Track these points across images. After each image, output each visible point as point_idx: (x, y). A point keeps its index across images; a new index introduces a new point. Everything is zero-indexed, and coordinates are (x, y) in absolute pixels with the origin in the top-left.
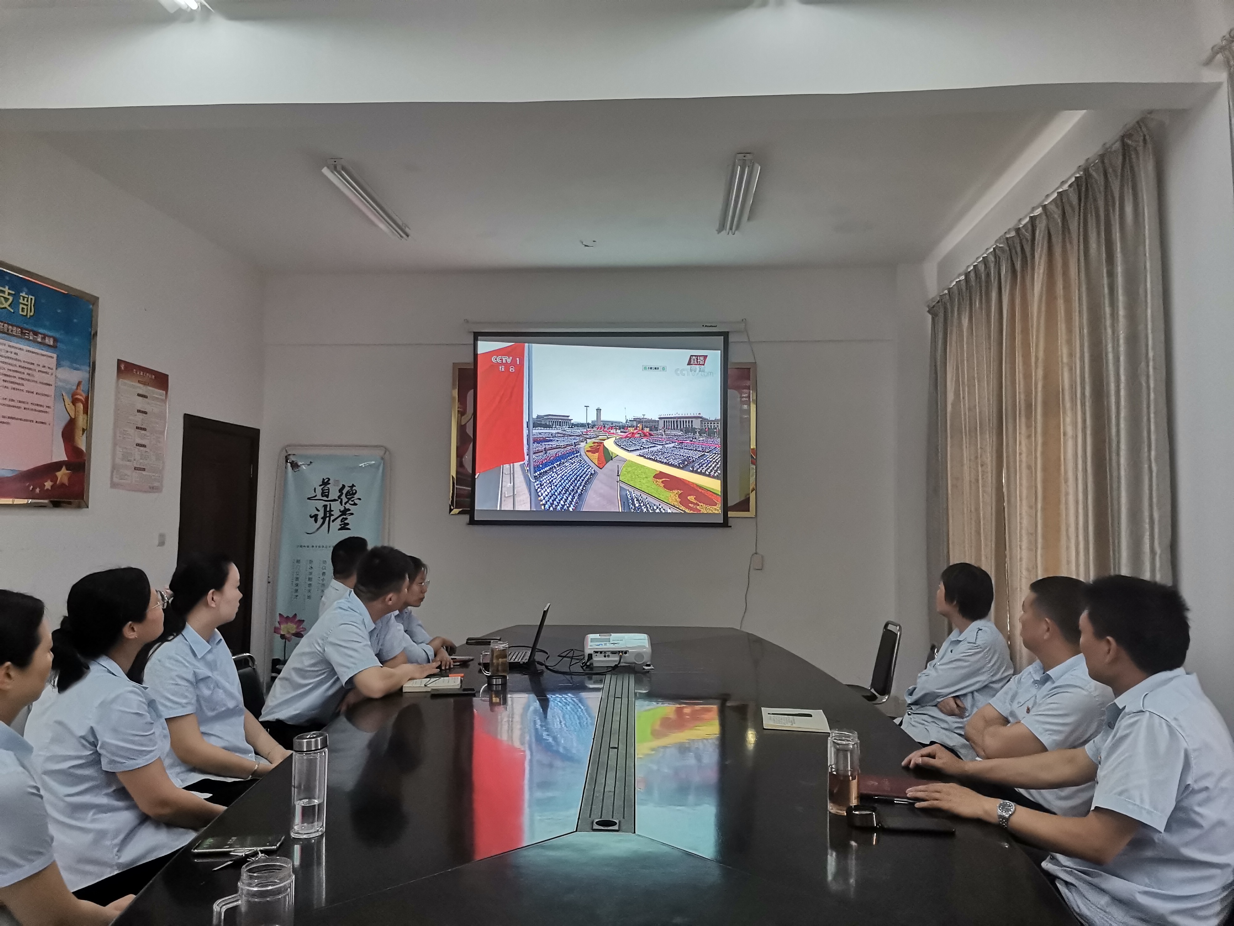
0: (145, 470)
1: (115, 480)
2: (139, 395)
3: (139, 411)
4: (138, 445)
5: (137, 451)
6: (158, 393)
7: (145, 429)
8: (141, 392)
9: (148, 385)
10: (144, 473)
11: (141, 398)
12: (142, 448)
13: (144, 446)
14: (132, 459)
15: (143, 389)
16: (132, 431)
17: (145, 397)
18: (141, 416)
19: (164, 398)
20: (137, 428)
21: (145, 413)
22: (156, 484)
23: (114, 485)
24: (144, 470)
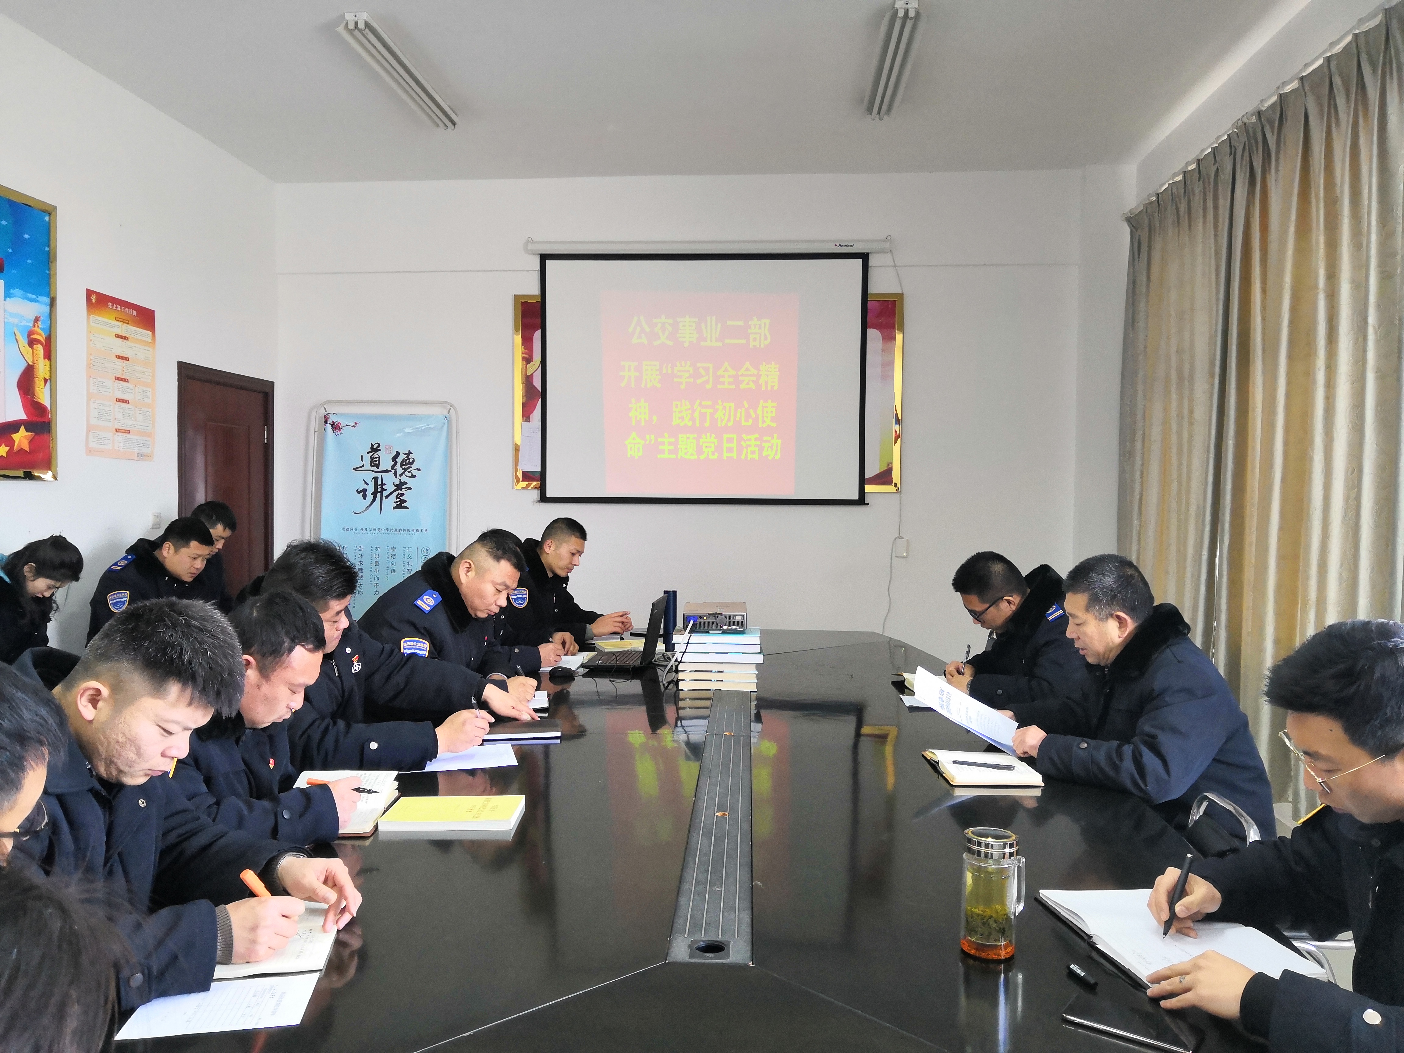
0: (129, 433)
1: (93, 445)
2: (118, 336)
3: (119, 357)
5: (118, 409)
6: (144, 334)
7: (125, 380)
8: (120, 333)
9: (128, 323)
10: (128, 436)
11: (119, 340)
12: (123, 405)
13: (126, 402)
15: (122, 328)
16: (110, 382)
17: (126, 338)
19: (150, 340)
20: (117, 379)
21: (127, 359)
22: (145, 450)
23: (90, 451)
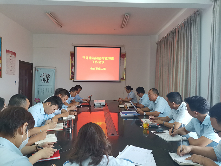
1: (7, 73)
4: (10, 66)
14: (9, 69)
15: (11, 55)
16: (9, 63)
18: (11, 61)
19: (15, 57)
24: (12, 71)
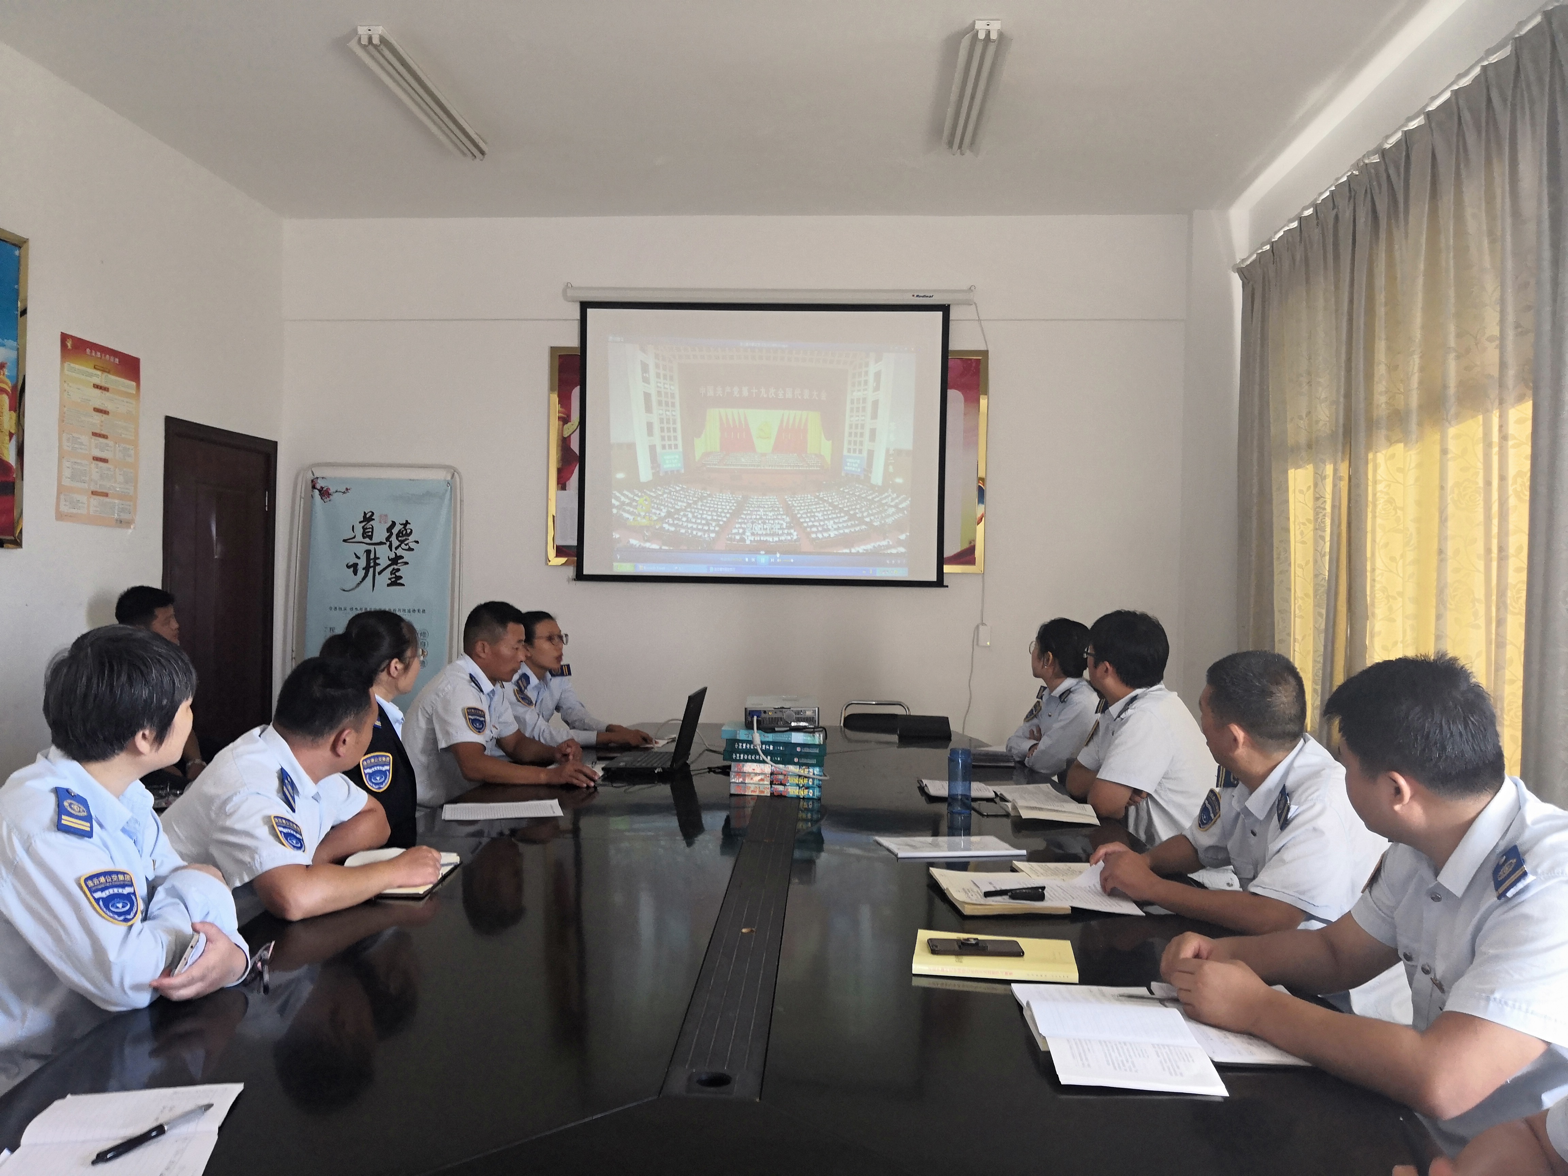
2: (96, 386)
3: (97, 410)
4: (96, 459)
5: (95, 469)
6: (127, 385)
7: (105, 437)
8: (97, 381)
9: (109, 372)
10: (106, 499)
11: (98, 391)
12: (101, 464)
13: (105, 461)
14: (87, 479)
15: (99, 378)
16: (85, 439)
17: (106, 389)
18: (98, 418)
20: (95, 434)
21: (106, 412)
22: (125, 516)
23: (60, 516)
24: (106, 495)
